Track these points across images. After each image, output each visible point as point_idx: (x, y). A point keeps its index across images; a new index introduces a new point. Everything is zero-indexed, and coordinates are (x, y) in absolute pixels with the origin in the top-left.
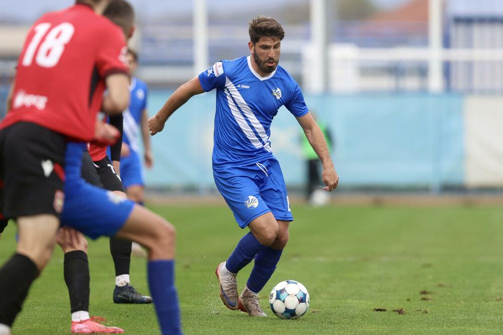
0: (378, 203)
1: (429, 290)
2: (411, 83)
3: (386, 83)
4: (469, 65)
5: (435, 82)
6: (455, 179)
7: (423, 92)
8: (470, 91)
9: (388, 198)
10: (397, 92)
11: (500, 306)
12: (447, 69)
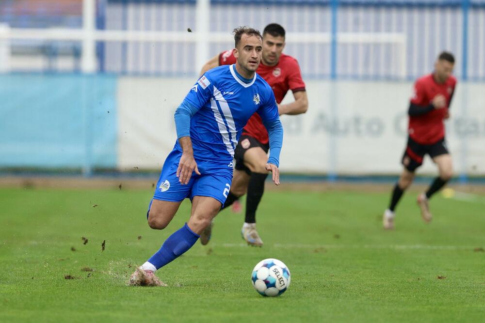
0: (28, 186)
1: (73, 275)
2: (64, 64)
3: (38, 63)
4: (124, 45)
5: (89, 63)
6: (108, 163)
7: (77, 72)
8: (124, 73)
9: (38, 180)
10: (50, 73)
11: (145, 292)
12: (100, 49)
